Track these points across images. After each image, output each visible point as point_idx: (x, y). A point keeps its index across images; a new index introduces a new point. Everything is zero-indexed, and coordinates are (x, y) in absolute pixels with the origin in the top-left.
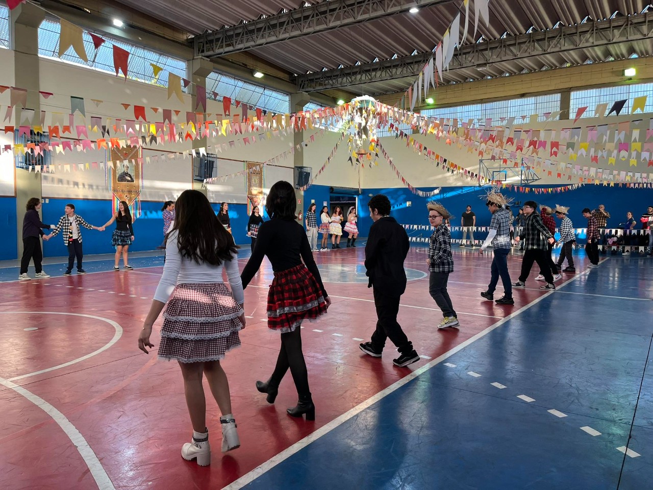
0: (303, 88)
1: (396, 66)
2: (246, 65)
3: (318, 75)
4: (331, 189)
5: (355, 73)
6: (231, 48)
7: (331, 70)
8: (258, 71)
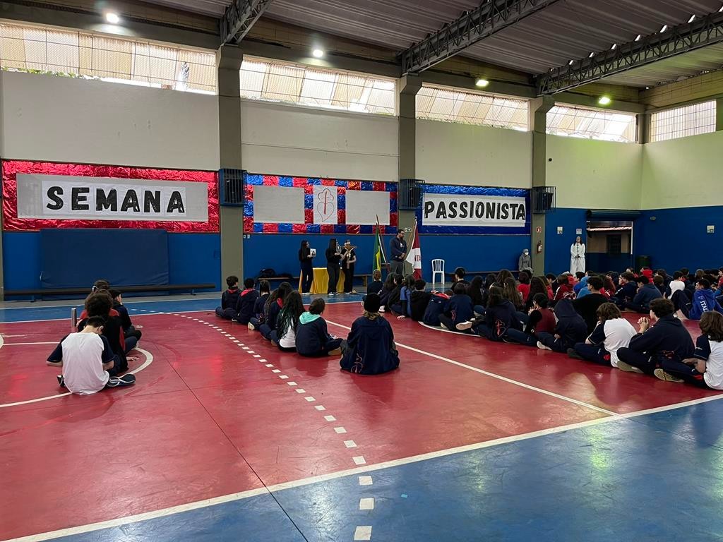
0: (544, 90)
1: (666, 41)
2: (469, 74)
3: (563, 70)
4: (589, 211)
5: (610, 61)
6: (435, 58)
7: (581, 62)
8: (480, 78)
